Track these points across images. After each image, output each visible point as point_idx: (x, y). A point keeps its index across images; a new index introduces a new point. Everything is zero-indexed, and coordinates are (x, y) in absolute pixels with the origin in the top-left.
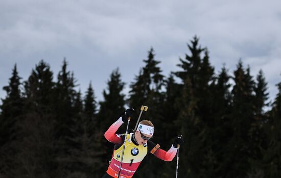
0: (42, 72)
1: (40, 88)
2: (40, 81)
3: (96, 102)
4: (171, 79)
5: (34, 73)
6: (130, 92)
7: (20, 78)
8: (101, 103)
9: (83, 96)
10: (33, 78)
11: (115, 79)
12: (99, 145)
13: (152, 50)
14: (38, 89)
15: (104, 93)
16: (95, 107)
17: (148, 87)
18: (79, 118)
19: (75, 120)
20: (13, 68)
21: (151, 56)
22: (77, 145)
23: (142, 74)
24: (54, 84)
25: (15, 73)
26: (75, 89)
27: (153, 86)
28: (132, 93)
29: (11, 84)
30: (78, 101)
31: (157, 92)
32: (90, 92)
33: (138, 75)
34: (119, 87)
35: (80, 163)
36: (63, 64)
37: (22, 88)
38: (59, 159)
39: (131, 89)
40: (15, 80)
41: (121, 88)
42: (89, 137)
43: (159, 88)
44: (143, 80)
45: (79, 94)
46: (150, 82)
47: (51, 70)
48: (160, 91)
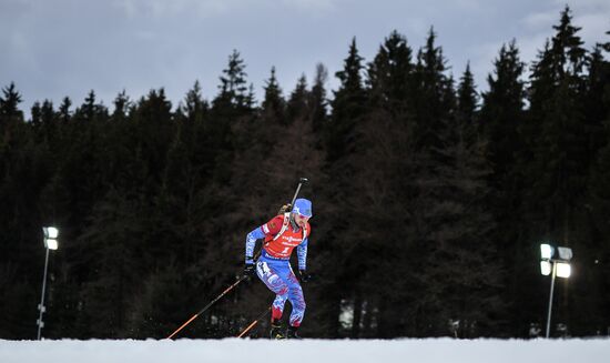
0: (395, 49)
1: (392, 73)
2: (391, 62)
3: (477, 94)
4: (597, 55)
5: (382, 50)
6: (531, 77)
7: (361, 59)
8: (484, 95)
9: (456, 86)
10: (381, 58)
12: (483, 160)
13: (567, 9)
14: (389, 75)
15: (490, 79)
16: (475, 101)
17: (561, 69)
18: (452, 118)
19: (446, 122)
20: (351, 44)
21: (566, 19)
22: (447, 160)
23: (550, 47)
24: (413, 66)
25: (353, 50)
26: (444, 73)
27: (568, 66)
28: (534, 79)
29: (347, 68)
30: (449, 91)
31: (576, 76)
32: (468, 77)
33: (543, 50)
35: (454, 189)
36: (428, 36)
37: (363, 74)
38: (420, 182)
39: (532, 73)
40: (353, 62)
41: (520, 71)
42: (467, 148)
43: (578, 69)
44: (551, 59)
45: (450, 81)
46: (564, 61)
47: (408, 45)
48: (580, 74)
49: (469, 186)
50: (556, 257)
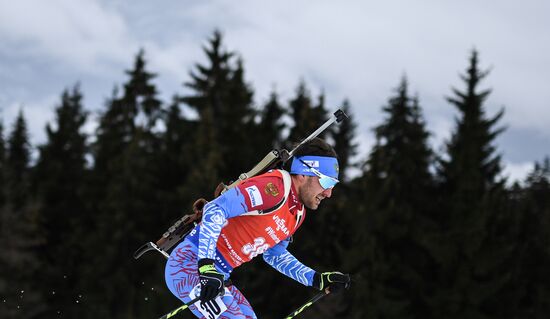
11: (72, 104)
34: (77, 119)
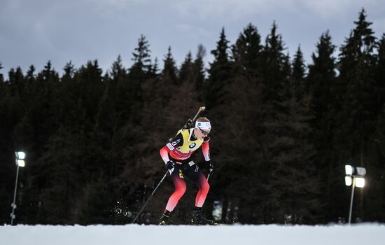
0: (250, 35)
1: (248, 51)
2: (248, 44)
3: (305, 66)
5: (242, 36)
6: (340, 55)
7: (227, 42)
8: (310, 67)
9: (292, 59)
10: (241, 42)
12: (308, 109)
13: (363, 11)
14: (246, 52)
15: (314, 56)
16: (304, 71)
17: (359, 50)
18: (287, 82)
19: (283, 84)
20: (221, 32)
21: (362, 17)
22: (285, 110)
23: (353, 36)
24: (261, 47)
25: (223, 36)
26: (283, 52)
27: (363, 48)
28: (342, 56)
29: (219, 48)
30: (287, 65)
31: (369, 55)
32: (299, 55)
33: (349, 37)
35: (288, 128)
36: (272, 28)
37: (229, 52)
38: (266, 124)
39: (341, 52)
40: (222, 44)
41: (332, 51)
42: (297, 101)
43: (371, 50)
44: (353, 43)
45: (287, 58)
46: (361, 45)
48: (372, 54)
49: (298, 126)
50: (355, 174)
